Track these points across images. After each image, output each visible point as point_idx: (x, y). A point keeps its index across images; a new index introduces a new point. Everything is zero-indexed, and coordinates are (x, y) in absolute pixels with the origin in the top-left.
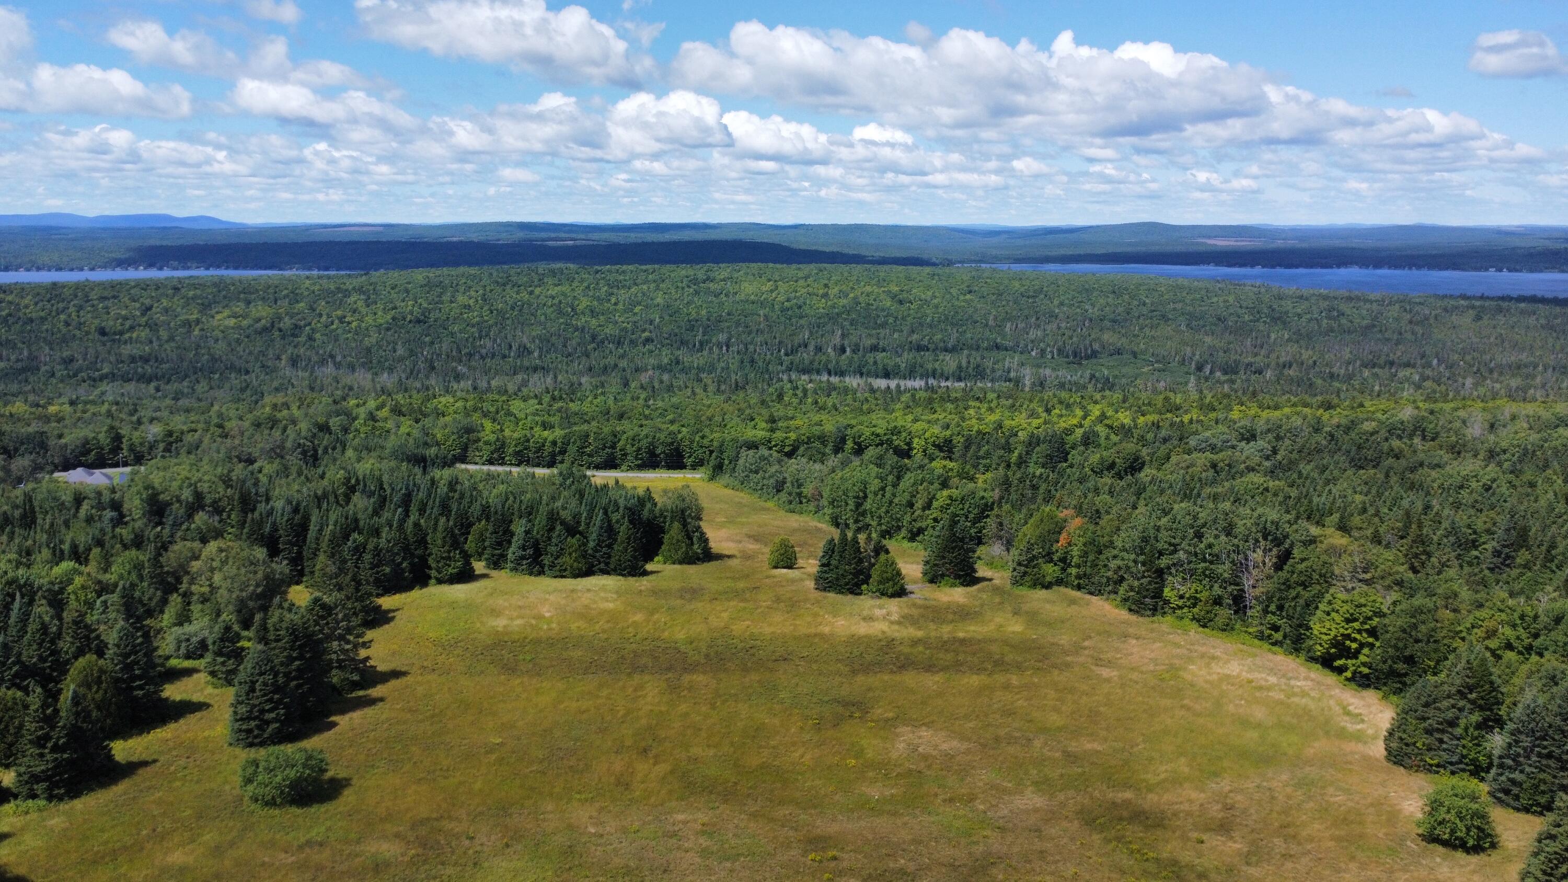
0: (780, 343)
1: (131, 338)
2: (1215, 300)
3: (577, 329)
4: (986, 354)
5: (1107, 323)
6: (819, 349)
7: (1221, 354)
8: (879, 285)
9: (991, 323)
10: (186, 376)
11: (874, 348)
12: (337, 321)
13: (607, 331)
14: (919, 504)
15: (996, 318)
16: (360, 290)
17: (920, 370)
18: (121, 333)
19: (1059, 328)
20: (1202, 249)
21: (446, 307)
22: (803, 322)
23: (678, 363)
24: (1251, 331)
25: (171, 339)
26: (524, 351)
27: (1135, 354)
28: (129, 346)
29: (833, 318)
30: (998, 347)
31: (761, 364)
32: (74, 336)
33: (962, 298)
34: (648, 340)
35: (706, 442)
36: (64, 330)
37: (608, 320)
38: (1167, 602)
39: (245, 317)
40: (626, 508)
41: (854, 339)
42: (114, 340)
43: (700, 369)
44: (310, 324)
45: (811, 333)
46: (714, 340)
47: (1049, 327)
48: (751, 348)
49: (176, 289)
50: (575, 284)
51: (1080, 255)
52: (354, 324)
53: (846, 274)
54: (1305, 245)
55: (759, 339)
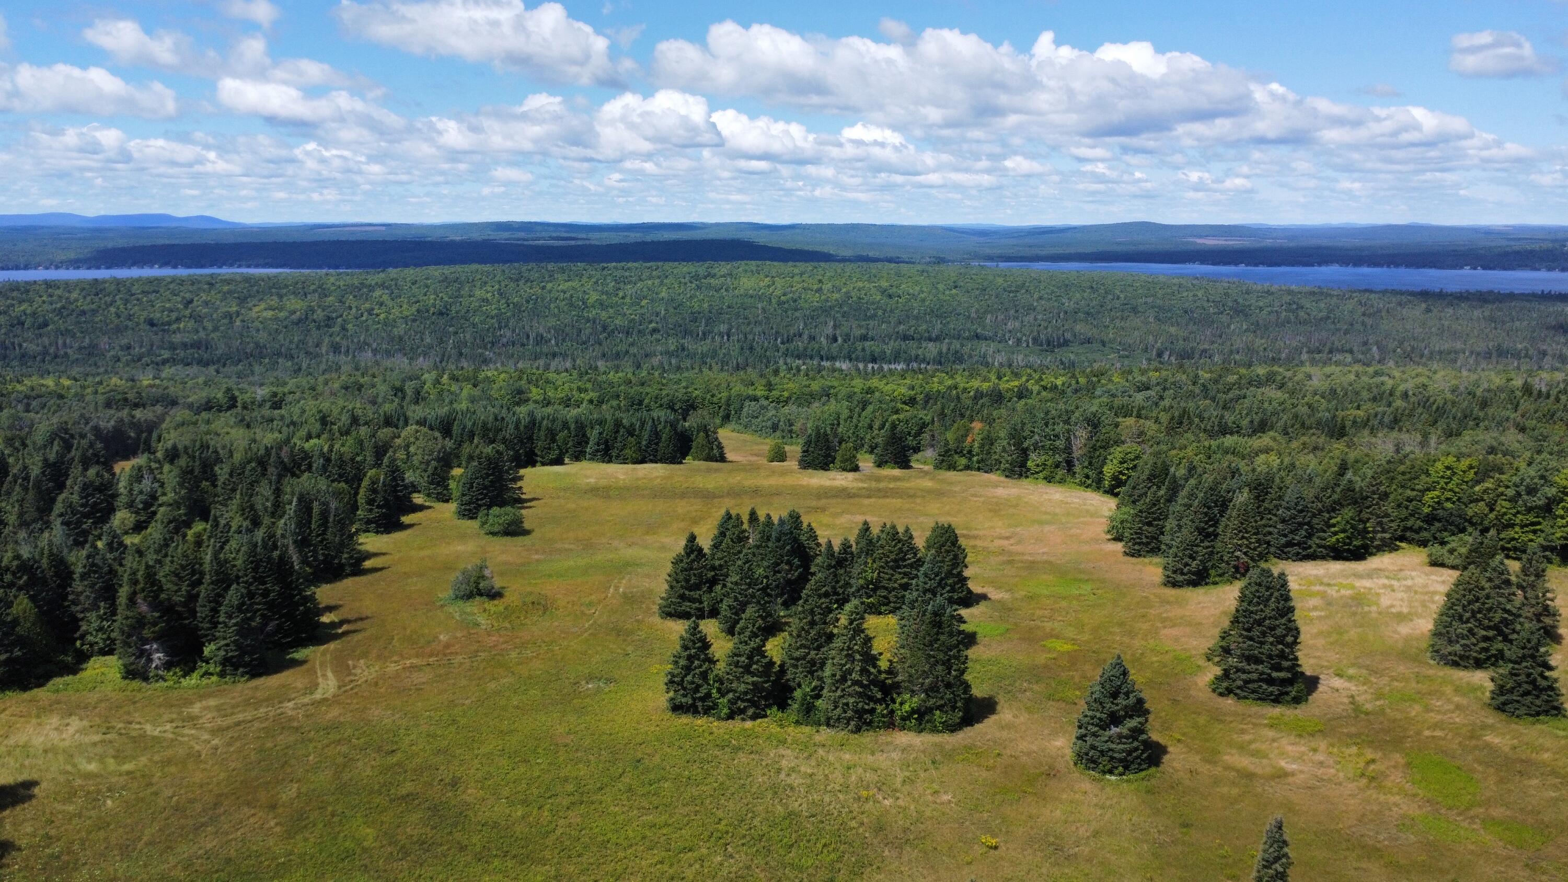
0: (777, 332)
1: (179, 328)
2: (1185, 294)
3: (588, 320)
4: (965, 342)
5: (1081, 315)
6: (812, 338)
7: (1181, 342)
8: (869, 281)
9: (973, 315)
10: (240, 361)
11: (864, 338)
12: (366, 314)
13: (617, 322)
14: (876, 426)
15: (977, 311)
16: (383, 286)
17: (903, 356)
18: (169, 323)
19: (1036, 319)
20: (1191, 248)
21: (465, 301)
22: (797, 314)
23: (683, 349)
24: (1213, 322)
25: (216, 329)
26: (540, 340)
27: (1103, 343)
28: (178, 335)
29: (826, 310)
30: (977, 337)
31: (759, 349)
32: (127, 327)
33: (947, 292)
34: (655, 331)
35: (715, 399)
36: (116, 321)
37: (617, 313)
38: (1029, 470)
39: (281, 309)
40: (666, 422)
41: (845, 329)
42: (164, 330)
43: (703, 356)
44: (341, 316)
45: (805, 324)
46: (716, 330)
47: (1026, 319)
48: (750, 337)
49: (211, 285)
50: (584, 279)
51: (1070, 254)
52: (382, 316)
53: (839, 271)
54: (1292, 244)
55: (757, 329)
